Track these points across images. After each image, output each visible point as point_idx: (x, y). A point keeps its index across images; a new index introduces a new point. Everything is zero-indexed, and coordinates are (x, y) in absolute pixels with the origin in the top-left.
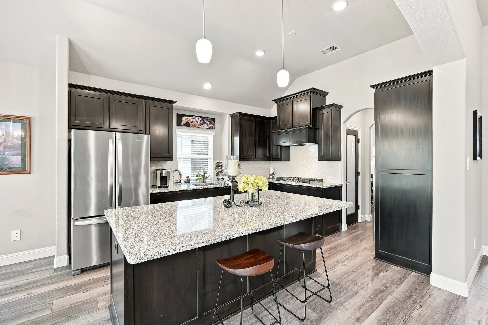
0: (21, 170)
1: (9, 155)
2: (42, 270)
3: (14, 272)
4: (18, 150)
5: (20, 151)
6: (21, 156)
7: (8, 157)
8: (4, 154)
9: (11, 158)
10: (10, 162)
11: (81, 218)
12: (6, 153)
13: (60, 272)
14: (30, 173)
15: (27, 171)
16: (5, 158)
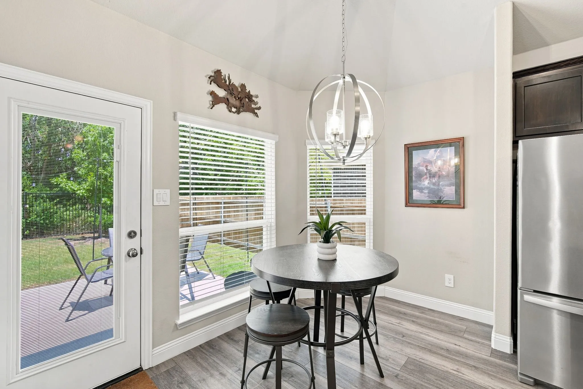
0: (455, 203)
1: (443, 186)
2: (476, 342)
3: (447, 326)
4: (452, 179)
5: (453, 181)
6: (454, 187)
7: (442, 188)
8: (439, 185)
9: (445, 190)
10: (444, 194)
11: (535, 291)
12: (441, 183)
13: (500, 359)
14: (464, 208)
15: (461, 205)
16: (440, 190)
